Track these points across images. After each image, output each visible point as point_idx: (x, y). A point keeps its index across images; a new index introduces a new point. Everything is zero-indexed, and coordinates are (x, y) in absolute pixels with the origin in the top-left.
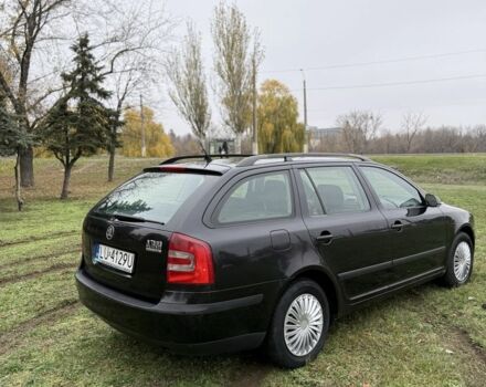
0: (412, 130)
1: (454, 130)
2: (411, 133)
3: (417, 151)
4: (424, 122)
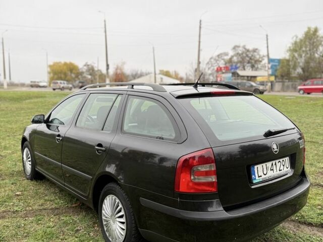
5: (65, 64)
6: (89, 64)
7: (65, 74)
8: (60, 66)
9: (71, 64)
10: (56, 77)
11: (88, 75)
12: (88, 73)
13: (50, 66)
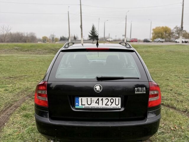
0: (5, 32)
1: (22, 34)
2: (4, 34)
3: (8, 42)
4: (10, 30)
5: (163, 28)
6: (178, 27)
7: (162, 34)
8: (159, 29)
9: (166, 28)
10: (156, 36)
11: (176, 34)
12: (177, 33)
13: (154, 30)
